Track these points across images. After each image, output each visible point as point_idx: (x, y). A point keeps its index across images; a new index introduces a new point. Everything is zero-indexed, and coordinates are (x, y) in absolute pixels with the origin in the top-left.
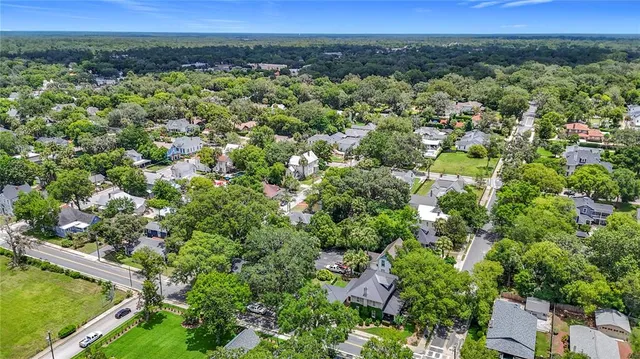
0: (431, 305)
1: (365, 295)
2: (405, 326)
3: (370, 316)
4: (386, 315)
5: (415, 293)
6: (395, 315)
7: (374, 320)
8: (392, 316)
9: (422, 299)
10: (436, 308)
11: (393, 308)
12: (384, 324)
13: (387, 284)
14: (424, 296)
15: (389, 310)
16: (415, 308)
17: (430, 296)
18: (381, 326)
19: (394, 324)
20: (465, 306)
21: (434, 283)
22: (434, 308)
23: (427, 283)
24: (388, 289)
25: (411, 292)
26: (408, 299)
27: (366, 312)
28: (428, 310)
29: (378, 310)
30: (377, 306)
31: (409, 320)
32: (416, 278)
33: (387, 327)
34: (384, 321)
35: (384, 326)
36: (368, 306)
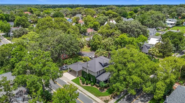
3: (89, 80)
6: (102, 81)
24: (104, 66)
29: (93, 77)
30: (93, 74)
33: (97, 88)
34: (96, 84)
35: (96, 87)
36: (89, 74)
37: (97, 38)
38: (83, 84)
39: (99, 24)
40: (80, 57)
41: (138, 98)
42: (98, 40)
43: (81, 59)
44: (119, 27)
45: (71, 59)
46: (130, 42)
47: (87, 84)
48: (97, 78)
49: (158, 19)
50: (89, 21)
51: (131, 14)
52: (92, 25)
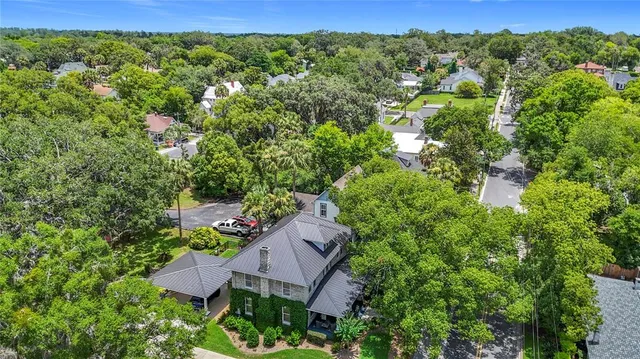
0: (434, 286)
1: (263, 268)
2: (366, 343)
3: (276, 322)
4: (318, 316)
5: (390, 256)
6: (339, 315)
7: (287, 331)
8: (332, 319)
9: (410, 272)
10: (446, 294)
11: (336, 298)
12: (311, 340)
13: (321, 240)
14: (414, 264)
15: (322, 305)
16: (389, 296)
17: (431, 263)
18: (305, 346)
19: (335, 339)
20: (515, 288)
21: (439, 227)
22: (440, 295)
23: (424, 231)
24: (325, 253)
25: (380, 253)
26: (369, 274)
27: (265, 310)
28: (424, 301)
29: (295, 305)
30: (292, 296)
31: (375, 327)
32: (391, 219)
33: (318, 348)
34: (310, 332)
35: (312, 347)
36: (272, 296)
37: (222, 147)
38: (253, 345)
39: (188, 95)
40: (166, 234)
41: (485, 351)
42: (226, 153)
43: (179, 242)
44: (287, 101)
45: (131, 248)
46: (359, 150)
47: (269, 344)
48: (313, 308)
49: (380, 73)
50: (142, 86)
51: (279, 61)
52: (161, 102)
